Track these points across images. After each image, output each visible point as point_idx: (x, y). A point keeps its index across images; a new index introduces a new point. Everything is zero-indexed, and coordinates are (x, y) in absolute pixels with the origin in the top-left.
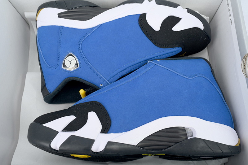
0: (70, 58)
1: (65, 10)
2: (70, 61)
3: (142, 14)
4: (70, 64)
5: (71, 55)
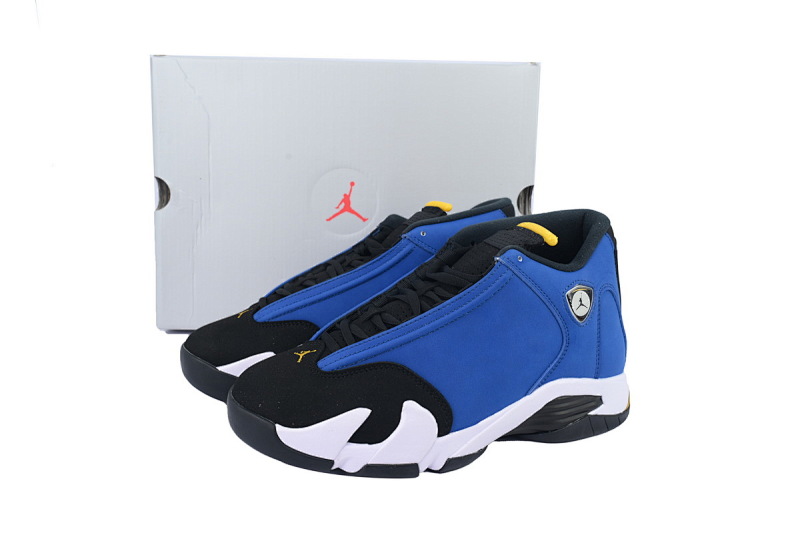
0: (582, 312)
1: (592, 413)
2: (581, 304)
3: (447, 433)
4: (581, 300)
5: (581, 318)
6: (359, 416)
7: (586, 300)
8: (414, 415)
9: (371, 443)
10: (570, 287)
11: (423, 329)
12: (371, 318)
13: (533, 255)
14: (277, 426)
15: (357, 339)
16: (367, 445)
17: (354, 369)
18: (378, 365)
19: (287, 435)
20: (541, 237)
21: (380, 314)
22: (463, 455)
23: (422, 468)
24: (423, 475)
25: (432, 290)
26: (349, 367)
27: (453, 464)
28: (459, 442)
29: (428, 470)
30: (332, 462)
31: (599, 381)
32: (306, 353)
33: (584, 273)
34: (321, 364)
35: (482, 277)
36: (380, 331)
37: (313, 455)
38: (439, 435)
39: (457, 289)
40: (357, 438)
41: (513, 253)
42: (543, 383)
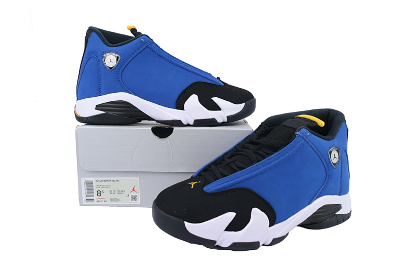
6: (230, 216)
7: (337, 156)
8: (258, 216)
9: (235, 231)
10: (330, 148)
11: (260, 170)
12: (228, 164)
13: (312, 132)
14: (185, 222)
15: (224, 176)
16: (234, 232)
17: (225, 191)
18: (238, 189)
19: (191, 227)
20: (316, 123)
21: (233, 162)
22: (280, 236)
23: (261, 244)
24: (262, 248)
25: (259, 149)
26: (222, 190)
27: (276, 241)
28: (278, 229)
29: (263, 245)
30: (215, 242)
31: (341, 196)
32: (195, 183)
33: (335, 141)
34: (205, 189)
35: (289, 143)
36: (235, 171)
37: (205, 238)
38: (270, 226)
39: (275, 149)
40: (230, 228)
41: (304, 130)
42: (317, 198)
